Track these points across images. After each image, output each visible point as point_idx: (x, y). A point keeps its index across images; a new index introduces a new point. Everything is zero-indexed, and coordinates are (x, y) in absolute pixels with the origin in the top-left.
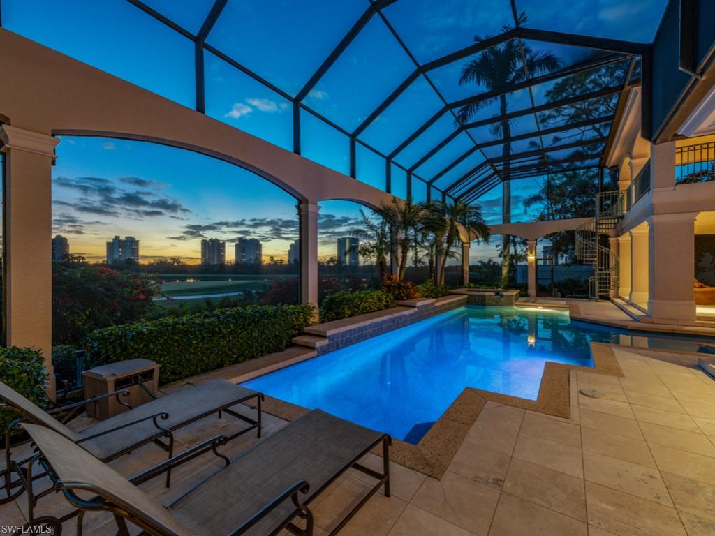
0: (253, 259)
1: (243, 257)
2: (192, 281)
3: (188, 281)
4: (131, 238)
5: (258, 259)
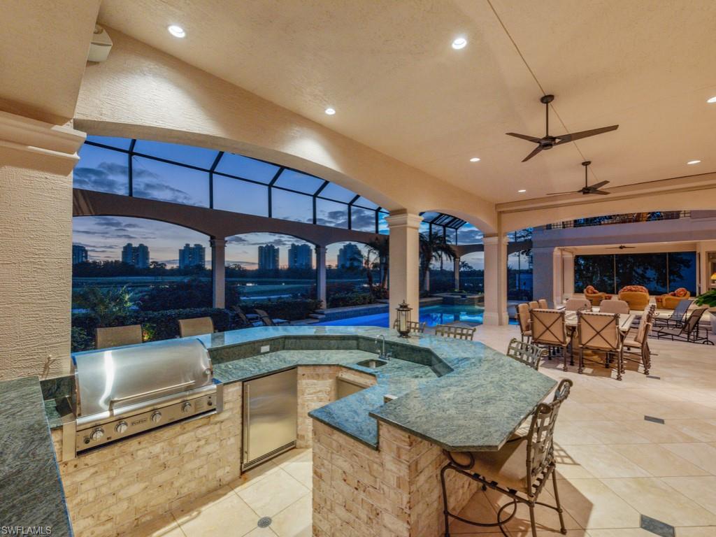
0: (304, 264)
1: (296, 262)
2: (251, 285)
3: (248, 285)
4: (199, 245)
5: (308, 265)
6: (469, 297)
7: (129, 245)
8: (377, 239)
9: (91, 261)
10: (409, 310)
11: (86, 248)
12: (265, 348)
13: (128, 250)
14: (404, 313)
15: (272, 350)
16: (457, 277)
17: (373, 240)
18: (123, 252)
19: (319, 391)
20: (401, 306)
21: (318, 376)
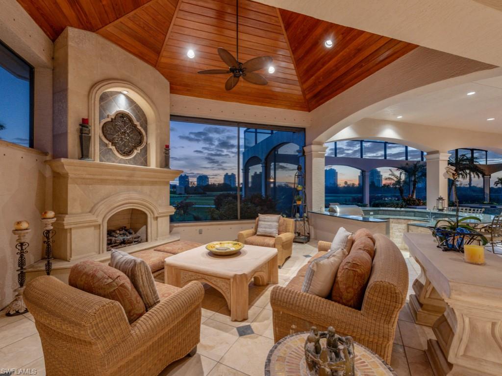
6: (499, 207)
7: (227, 174)
8: (407, 164)
9: (210, 183)
10: (444, 200)
11: (208, 176)
12: (372, 213)
13: (227, 177)
14: (440, 201)
15: (374, 214)
16: (487, 191)
17: (404, 165)
18: (224, 178)
19: (400, 229)
20: (439, 198)
21: (399, 223)
